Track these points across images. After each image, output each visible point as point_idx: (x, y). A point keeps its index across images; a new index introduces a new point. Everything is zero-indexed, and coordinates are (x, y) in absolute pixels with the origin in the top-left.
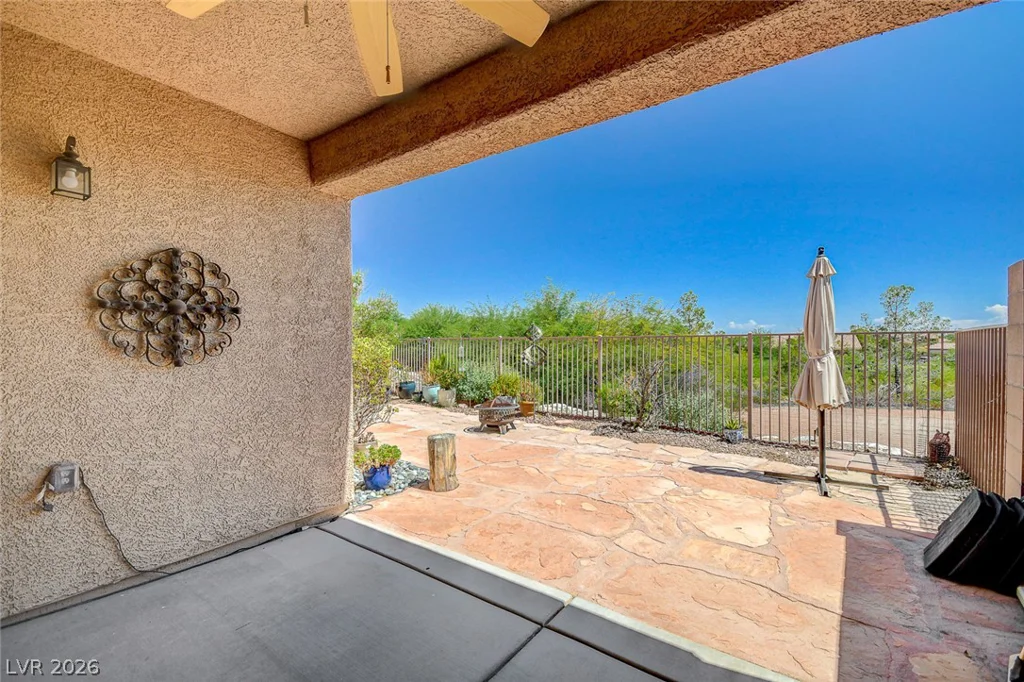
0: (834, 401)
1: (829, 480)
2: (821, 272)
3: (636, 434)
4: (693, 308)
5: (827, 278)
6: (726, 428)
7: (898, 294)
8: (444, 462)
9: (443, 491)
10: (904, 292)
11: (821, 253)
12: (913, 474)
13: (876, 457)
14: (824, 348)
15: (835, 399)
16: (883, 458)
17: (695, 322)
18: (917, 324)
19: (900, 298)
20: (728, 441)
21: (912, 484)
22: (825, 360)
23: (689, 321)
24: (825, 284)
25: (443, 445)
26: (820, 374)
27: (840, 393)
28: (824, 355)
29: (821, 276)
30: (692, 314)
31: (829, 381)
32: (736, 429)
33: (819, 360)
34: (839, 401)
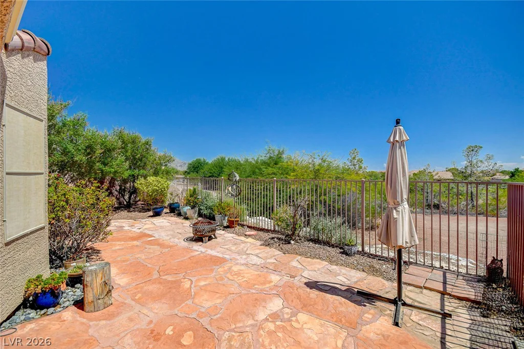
0: (406, 242)
1: (404, 304)
2: (397, 138)
3: (289, 245)
4: (357, 158)
5: (402, 143)
6: (346, 245)
7: (473, 150)
8: (92, 289)
9: (92, 312)
10: (476, 149)
11: (398, 122)
12: (473, 297)
13: (448, 275)
14: (399, 199)
15: (408, 241)
16: (453, 276)
17: (357, 166)
18: (484, 167)
19: (474, 153)
20: (347, 254)
21: (472, 307)
22: (400, 208)
23: (354, 165)
24: (400, 148)
25: (92, 275)
26: (396, 220)
27: (412, 236)
28: (399, 205)
29: (397, 141)
30: (356, 161)
31: (403, 226)
32: (352, 245)
33: (395, 208)
34: (411, 242)
